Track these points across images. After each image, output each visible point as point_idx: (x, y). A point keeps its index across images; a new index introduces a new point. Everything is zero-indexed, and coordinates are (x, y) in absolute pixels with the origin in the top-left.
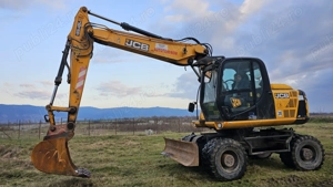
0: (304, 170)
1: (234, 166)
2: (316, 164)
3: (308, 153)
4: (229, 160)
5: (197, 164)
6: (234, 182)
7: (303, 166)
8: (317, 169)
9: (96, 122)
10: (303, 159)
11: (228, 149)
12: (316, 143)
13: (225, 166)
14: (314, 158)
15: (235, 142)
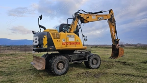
0: (92, 69)
1: (63, 68)
2: (98, 66)
3: (95, 61)
4: (61, 66)
5: (44, 68)
6: (62, 76)
7: (93, 67)
8: (98, 68)
9: (8, 46)
10: (93, 64)
11: (61, 61)
12: (98, 57)
13: (59, 69)
14: (97, 63)
15: (64, 57)
